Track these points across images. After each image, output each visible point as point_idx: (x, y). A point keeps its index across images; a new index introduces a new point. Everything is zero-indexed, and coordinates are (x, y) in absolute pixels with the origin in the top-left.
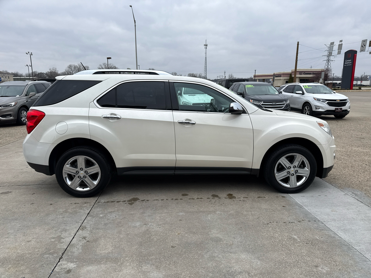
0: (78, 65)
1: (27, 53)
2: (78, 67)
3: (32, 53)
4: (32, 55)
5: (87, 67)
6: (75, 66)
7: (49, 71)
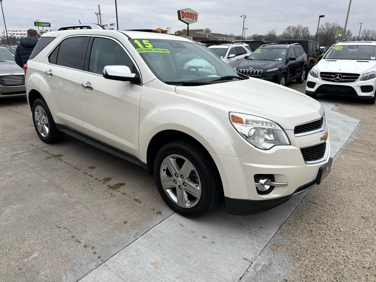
0: (297, 26)
1: (242, 16)
2: (296, 28)
3: (246, 16)
4: (246, 18)
5: (307, 28)
6: (294, 28)
7: (268, 34)
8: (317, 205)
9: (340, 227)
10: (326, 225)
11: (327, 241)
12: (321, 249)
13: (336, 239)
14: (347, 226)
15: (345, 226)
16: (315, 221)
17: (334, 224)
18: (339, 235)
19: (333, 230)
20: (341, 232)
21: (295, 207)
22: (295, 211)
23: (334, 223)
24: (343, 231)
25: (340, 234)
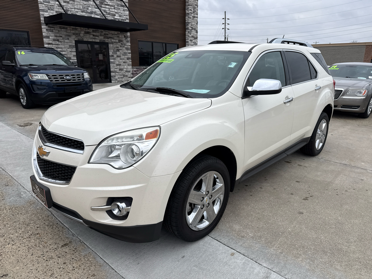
8: (60, 246)
9: (14, 246)
10: (25, 238)
11: (9, 229)
12: (7, 222)
13: (5, 236)
14: (9, 253)
15: (11, 250)
16: (37, 232)
17: (21, 244)
18: (6, 240)
19: (16, 239)
20: (7, 244)
21: (69, 228)
22: (62, 225)
23: (23, 245)
24: (8, 245)
25: (6, 242)
